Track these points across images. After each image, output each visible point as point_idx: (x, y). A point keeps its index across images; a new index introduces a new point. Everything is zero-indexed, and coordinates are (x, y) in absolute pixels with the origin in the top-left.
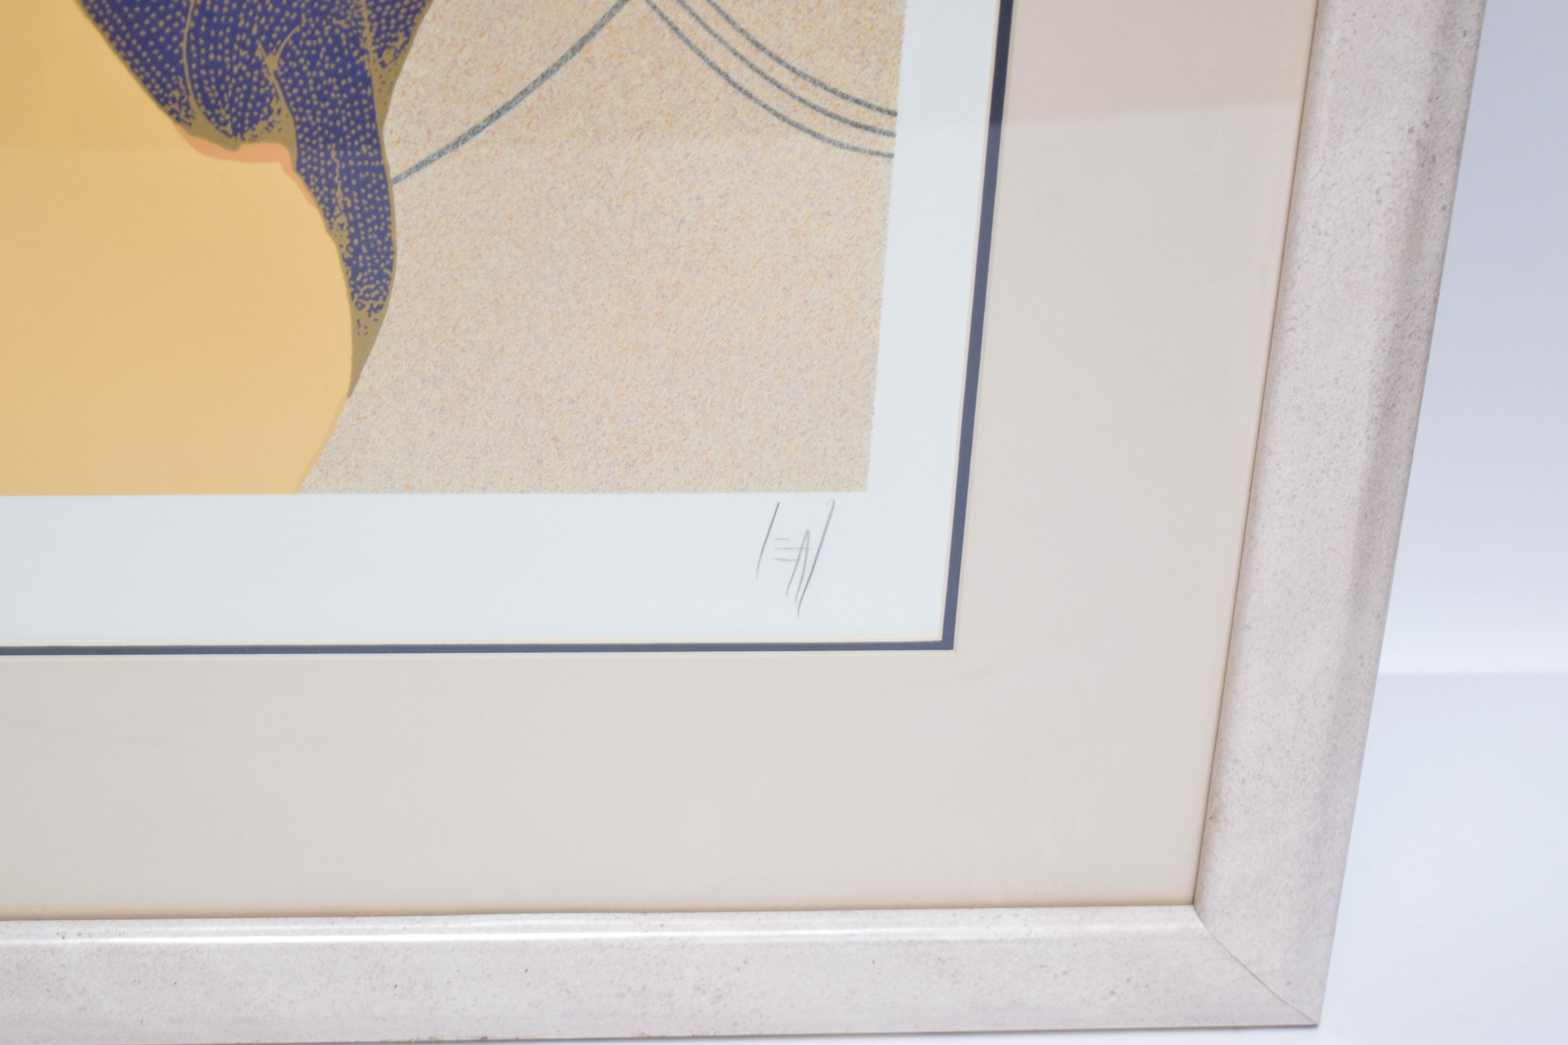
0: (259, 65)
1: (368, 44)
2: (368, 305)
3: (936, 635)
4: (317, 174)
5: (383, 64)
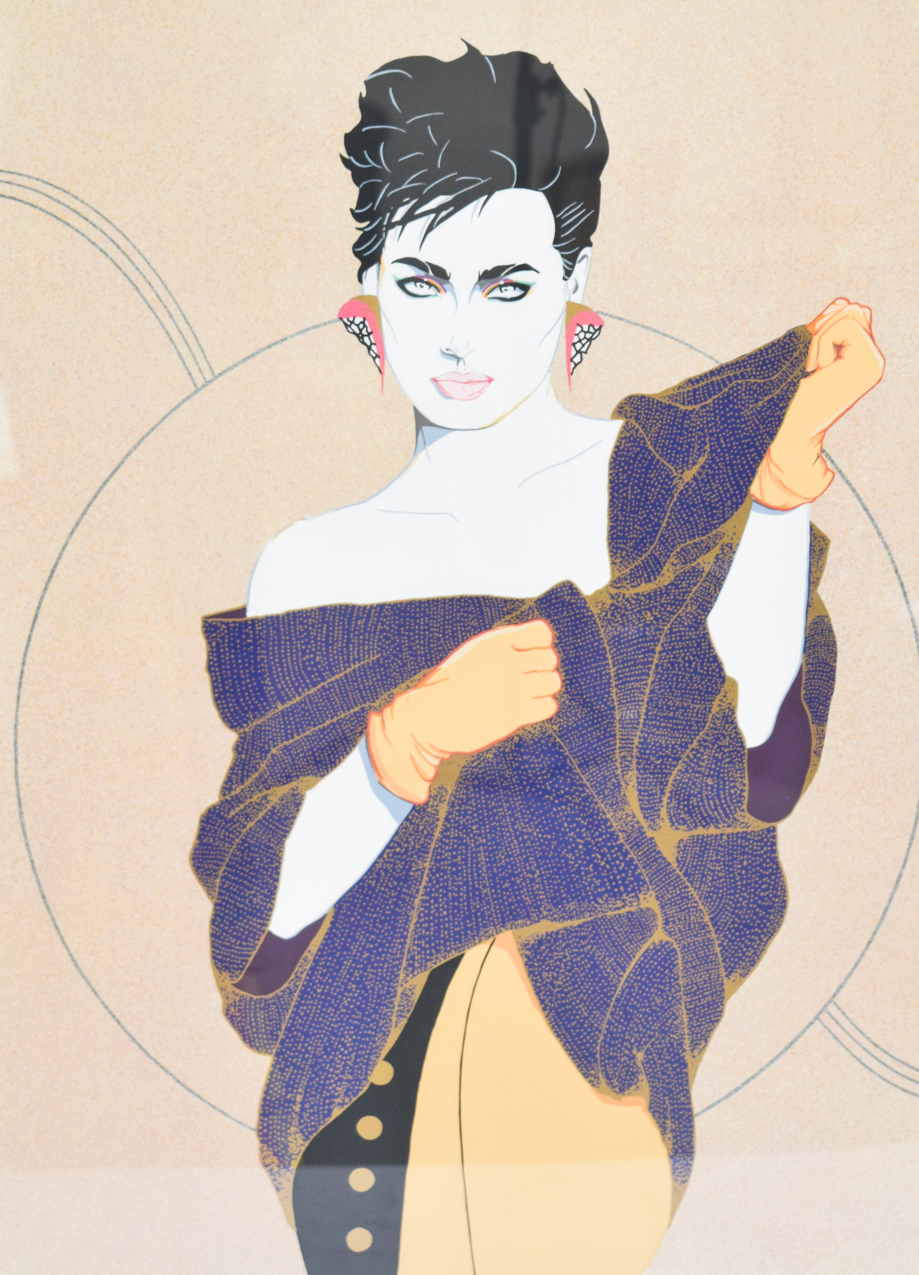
0: (633, 1058)
1: (687, 1046)
2: (680, 1179)
4: (659, 1112)
5: (694, 1057)
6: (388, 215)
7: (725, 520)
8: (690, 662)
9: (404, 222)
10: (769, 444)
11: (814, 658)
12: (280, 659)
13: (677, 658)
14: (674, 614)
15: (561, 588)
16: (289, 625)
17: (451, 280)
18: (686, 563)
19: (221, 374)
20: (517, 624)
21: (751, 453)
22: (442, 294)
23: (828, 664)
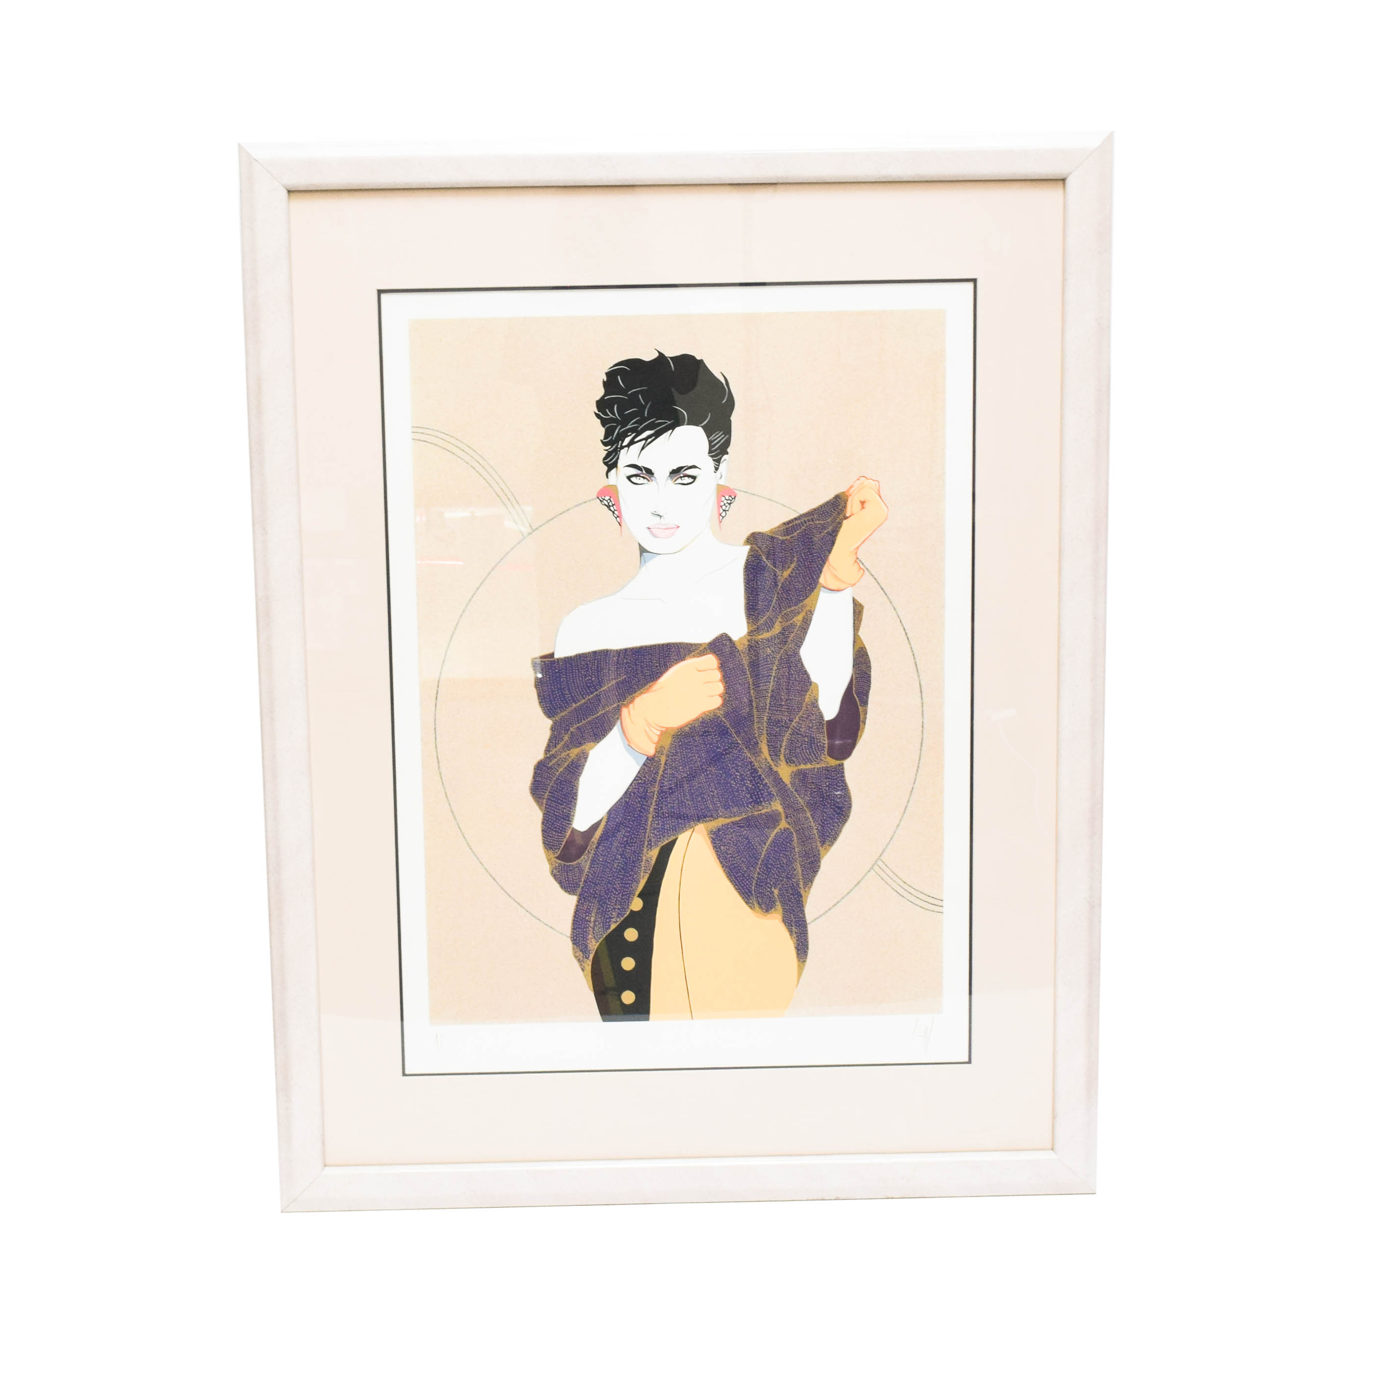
0: (773, 893)
1: (801, 886)
2: (801, 960)
3: (967, 1060)
4: (789, 923)
5: (805, 891)
6: (620, 442)
7: (807, 597)
8: (792, 675)
9: (628, 446)
10: (828, 556)
11: (859, 670)
12: (573, 680)
13: (785, 673)
14: (782, 649)
15: (721, 637)
16: (577, 661)
17: (655, 475)
18: (787, 621)
19: (536, 529)
20: (698, 657)
21: (818, 561)
22: (650, 483)
23: (867, 674)
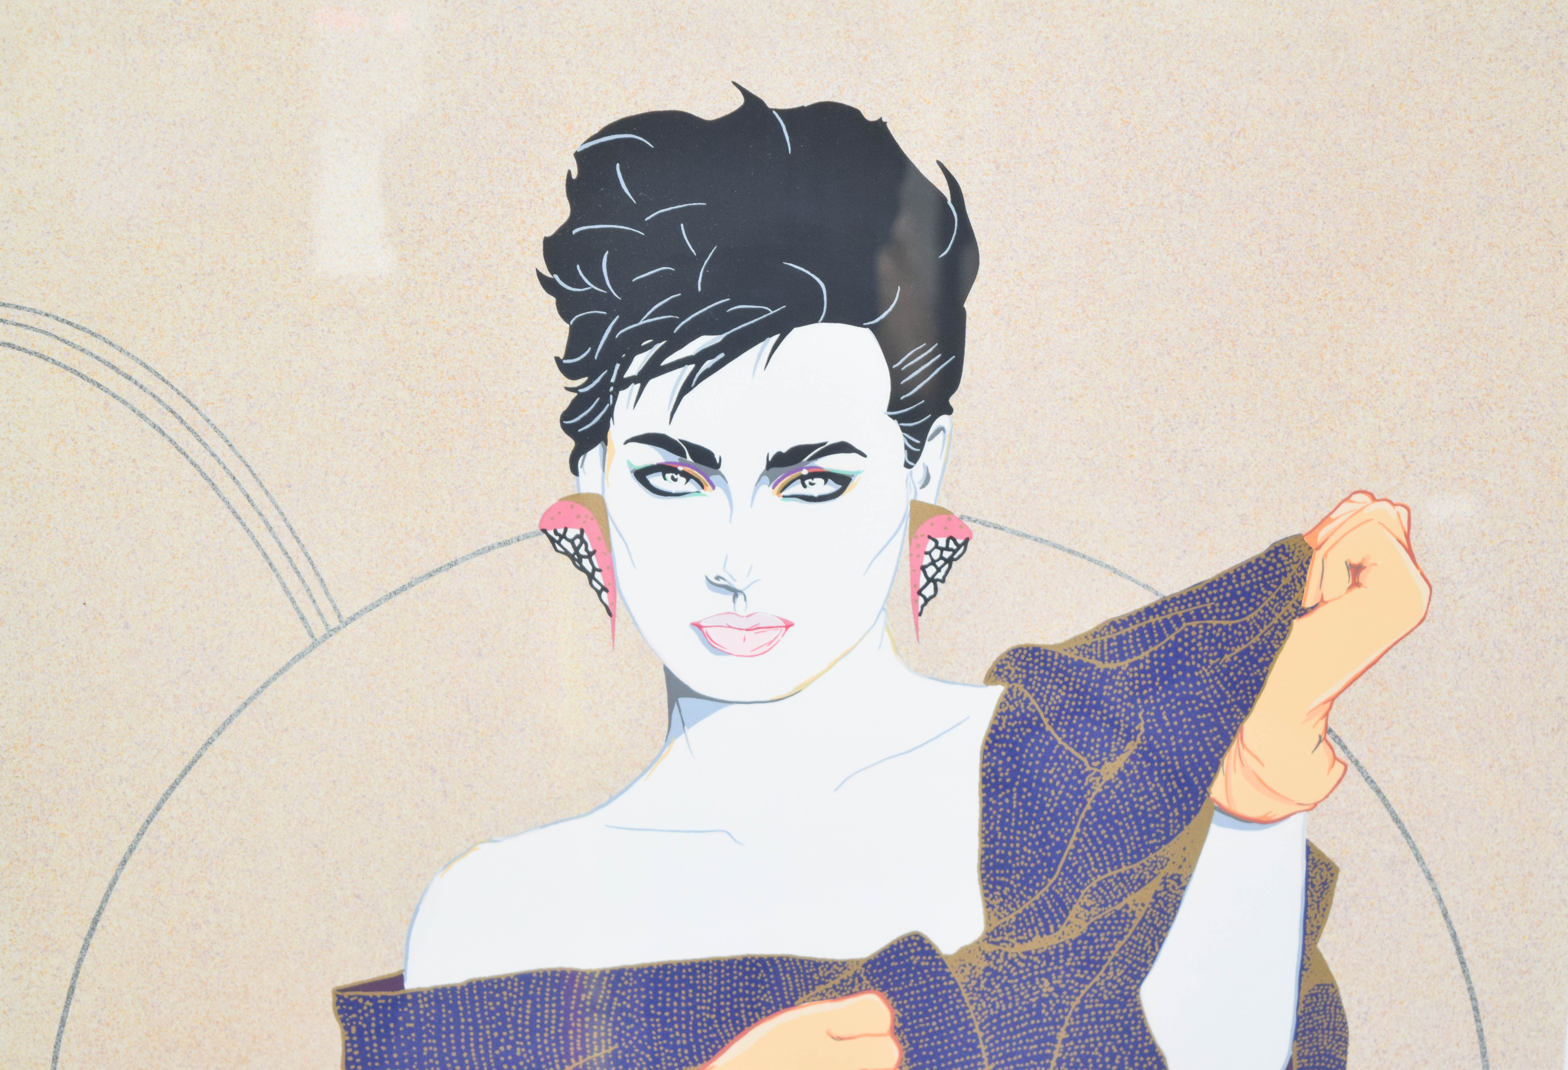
6: (618, 366)
7: (1169, 839)
8: (1112, 1056)
9: (643, 378)
10: (1241, 720)
11: (1310, 1049)
12: (459, 1052)
13: (1092, 1050)
14: (1088, 982)
15: (905, 944)
16: (473, 1002)
17: (721, 469)
18: (1106, 905)
19: (353, 619)
20: (834, 998)
21: (1211, 736)
22: (708, 491)
23: (1335, 1059)
